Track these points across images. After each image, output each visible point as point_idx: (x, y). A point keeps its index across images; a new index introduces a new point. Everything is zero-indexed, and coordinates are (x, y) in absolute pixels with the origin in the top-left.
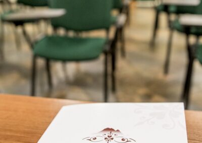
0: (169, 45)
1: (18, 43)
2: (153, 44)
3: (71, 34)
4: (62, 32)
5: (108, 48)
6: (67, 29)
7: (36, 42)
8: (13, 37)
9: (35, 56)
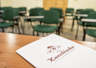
0: (77, 30)
1: (29, 28)
2: (72, 30)
3: (46, 25)
4: (43, 24)
5: (57, 29)
6: (45, 23)
7: (35, 26)
8: (27, 26)
9: (34, 31)
